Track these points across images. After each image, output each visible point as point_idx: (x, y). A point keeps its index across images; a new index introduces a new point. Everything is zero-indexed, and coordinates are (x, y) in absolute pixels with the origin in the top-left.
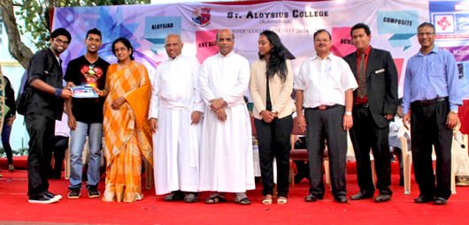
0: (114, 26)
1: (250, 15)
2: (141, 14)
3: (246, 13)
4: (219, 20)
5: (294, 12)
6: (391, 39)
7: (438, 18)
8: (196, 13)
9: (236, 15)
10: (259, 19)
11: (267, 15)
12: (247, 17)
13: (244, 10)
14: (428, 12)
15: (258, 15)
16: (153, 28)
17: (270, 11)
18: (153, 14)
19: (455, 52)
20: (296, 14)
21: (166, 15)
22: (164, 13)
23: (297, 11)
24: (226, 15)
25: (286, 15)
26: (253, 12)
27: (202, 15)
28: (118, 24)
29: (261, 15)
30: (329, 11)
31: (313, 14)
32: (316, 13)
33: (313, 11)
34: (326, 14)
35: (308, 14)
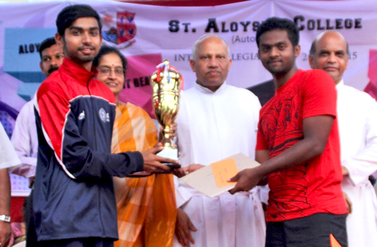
1: (212, 26)
3: (205, 23)
4: (151, 36)
8: (106, 20)
9: (186, 25)
10: (230, 34)
11: (245, 26)
12: (208, 30)
13: (198, 16)
15: (227, 27)
16: (22, 50)
17: (252, 19)
18: (20, 23)
21: (47, 25)
23: (302, 19)
24: (167, 26)
26: (219, 20)
27: (119, 25)
29: (234, 26)
30: (364, 18)
31: (333, 24)
32: (338, 23)
33: (333, 18)
34: (358, 24)
35: (323, 24)
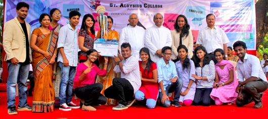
0: (44, 9)
1: (122, 5)
2: (60, 3)
3: (120, 4)
5: (145, 5)
6: (193, 20)
7: (215, 11)
8: (92, 3)
9: (114, 5)
10: (127, 8)
11: (131, 6)
12: (121, 6)
14: (210, 7)
15: (126, 6)
17: (132, 4)
18: (68, 3)
19: (222, 27)
20: (146, 6)
21: (75, 3)
22: (74, 2)
23: (147, 4)
24: (109, 5)
25: (141, 6)
26: (124, 4)
27: (96, 4)
28: (47, 8)
29: (128, 6)
30: (163, 5)
31: (155, 6)
32: (156, 6)
33: (155, 5)
34: (161, 7)
35: (152, 6)
